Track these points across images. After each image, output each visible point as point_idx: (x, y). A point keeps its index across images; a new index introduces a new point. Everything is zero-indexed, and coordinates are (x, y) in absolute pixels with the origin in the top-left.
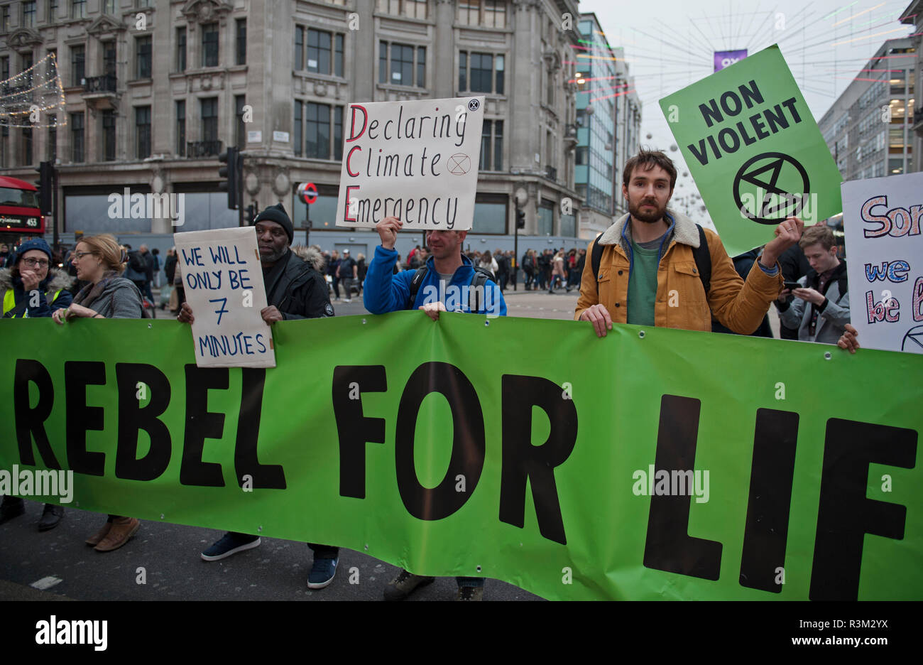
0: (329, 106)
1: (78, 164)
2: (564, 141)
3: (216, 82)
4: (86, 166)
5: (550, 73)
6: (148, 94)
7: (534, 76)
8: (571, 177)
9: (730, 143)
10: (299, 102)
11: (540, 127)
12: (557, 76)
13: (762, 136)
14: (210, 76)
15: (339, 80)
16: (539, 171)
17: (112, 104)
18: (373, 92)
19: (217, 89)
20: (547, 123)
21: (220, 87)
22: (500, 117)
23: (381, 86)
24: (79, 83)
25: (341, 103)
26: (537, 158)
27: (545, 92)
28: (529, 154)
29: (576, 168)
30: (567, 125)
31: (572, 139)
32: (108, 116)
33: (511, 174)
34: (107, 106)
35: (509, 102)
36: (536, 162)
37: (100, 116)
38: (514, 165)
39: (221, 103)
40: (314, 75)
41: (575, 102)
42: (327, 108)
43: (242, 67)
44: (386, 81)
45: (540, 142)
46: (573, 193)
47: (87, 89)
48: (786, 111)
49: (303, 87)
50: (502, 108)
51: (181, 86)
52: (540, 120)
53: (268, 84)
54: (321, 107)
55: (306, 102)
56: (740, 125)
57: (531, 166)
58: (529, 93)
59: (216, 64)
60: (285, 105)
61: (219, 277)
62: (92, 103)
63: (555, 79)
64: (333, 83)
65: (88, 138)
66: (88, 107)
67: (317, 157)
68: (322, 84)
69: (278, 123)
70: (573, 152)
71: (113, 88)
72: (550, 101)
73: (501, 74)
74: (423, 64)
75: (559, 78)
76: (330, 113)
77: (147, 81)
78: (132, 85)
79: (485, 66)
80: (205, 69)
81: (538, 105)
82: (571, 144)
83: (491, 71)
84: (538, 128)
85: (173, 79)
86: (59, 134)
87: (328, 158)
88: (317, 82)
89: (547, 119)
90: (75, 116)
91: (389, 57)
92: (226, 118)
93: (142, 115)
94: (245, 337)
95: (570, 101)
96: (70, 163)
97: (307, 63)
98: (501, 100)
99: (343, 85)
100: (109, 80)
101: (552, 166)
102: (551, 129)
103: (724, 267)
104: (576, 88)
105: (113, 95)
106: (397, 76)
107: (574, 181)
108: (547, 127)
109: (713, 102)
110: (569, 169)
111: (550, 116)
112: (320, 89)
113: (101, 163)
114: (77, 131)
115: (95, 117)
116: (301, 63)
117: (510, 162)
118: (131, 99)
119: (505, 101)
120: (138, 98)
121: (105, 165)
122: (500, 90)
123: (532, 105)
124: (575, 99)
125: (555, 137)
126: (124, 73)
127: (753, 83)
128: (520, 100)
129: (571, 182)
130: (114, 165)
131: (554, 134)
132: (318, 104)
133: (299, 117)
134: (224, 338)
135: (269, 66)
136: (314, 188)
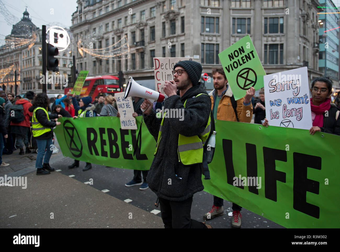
0: (214, 44)
1: (134, 70)
2: (313, 50)
3: (175, 40)
4: (136, 71)
5: (304, 22)
6: (154, 46)
7: (296, 25)
8: (317, 65)
9: (236, 66)
10: (203, 44)
11: (300, 45)
12: (308, 23)
13: (244, 63)
14: (173, 38)
15: (217, 34)
16: (300, 63)
17: (143, 50)
18: (230, 38)
19: (175, 42)
20: (303, 43)
21: (176, 41)
22: (282, 42)
23: (233, 35)
24: (134, 43)
25: (218, 43)
26: (299, 58)
27: (302, 30)
28: (295, 56)
29: (319, 61)
30: (314, 43)
31: (316, 48)
32: (142, 54)
33: (287, 65)
34: (142, 51)
35: (286, 36)
36: (298, 60)
37: (140, 54)
38: (288, 61)
39: (177, 47)
40: (208, 34)
41: (318, 33)
42: (213, 45)
43: (183, 34)
44: (235, 33)
45: (300, 51)
46: (318, 71)
47: (136, 46)
48: (251, 55)
49: (204, 38)
50: (283, 39)
51: (164, 42)
52: (300, 42)
53: (192, 38)
54: (211, 45)
55: (205, 44)
56: (238, 60)
57: (295, 62)
58: (294, 31)
59: (175, 33)
60: (198, 46)
61: (124, 105)
62: (137, 50)
63: (307, 24)
64: (215, 36)
65: (137, 62)
66: (137, 51)
67: (209, 63)
68: (211, 37)
69: (195, 52)
70: (318, 54)
71: (143, 45)
72: (304, 33)
73: (282, 25)
74: (249, 25)
75: (309, 24)
76: (214, 47)
77: (153, 41)
78: (149, 43)
79: (275, 23)
80: (171, 36)
81: (299, 36)
82: (316, 51)
83: (278, 24)
84: (299, 45)
85: (161, 40)
86: (129, 61)
87: (214, 63)
88: (209, 36)
89: (303, 41)
90: (133, 55)
91: (236, 23)
92: (178, 52)
93: (152, 52)
94: (130, 121)
95: (315, 32)
96: (132, 70)
97: (206, 29)
98: (282, 36)
99: (219, 36)
100: (142, 42)
101: (306, 60)
102: (305, 45)
103: (240, 103)
104: (318, 27)
105: (143, 47)
106: (239, 30)
107: (318, 66)
108: (303, 45)
109: (232, 54)
110: (315, 62)
111: (305, 40)
112: (210, 38)
113: (141, 70)
114: (133, 59)
115: (138, 54)
116: (203, 30)
117: (286, 60)
118: (149, 48)
119: (284, 36)
120: (151, 47)
121: (142, 70)
122: (282, 31)
123: (295, 36)
124: (318, 31)
125: (307, 49)
126: (147, 39)
127: (242, 47)
128: (290, 34)
129: (316, 67)
130: (144, 70)
131: (307, 47)
132: (210, 44)
133: (203, 49)
134: (126, 121)
135: (192, 32)
136: (207, 75)
